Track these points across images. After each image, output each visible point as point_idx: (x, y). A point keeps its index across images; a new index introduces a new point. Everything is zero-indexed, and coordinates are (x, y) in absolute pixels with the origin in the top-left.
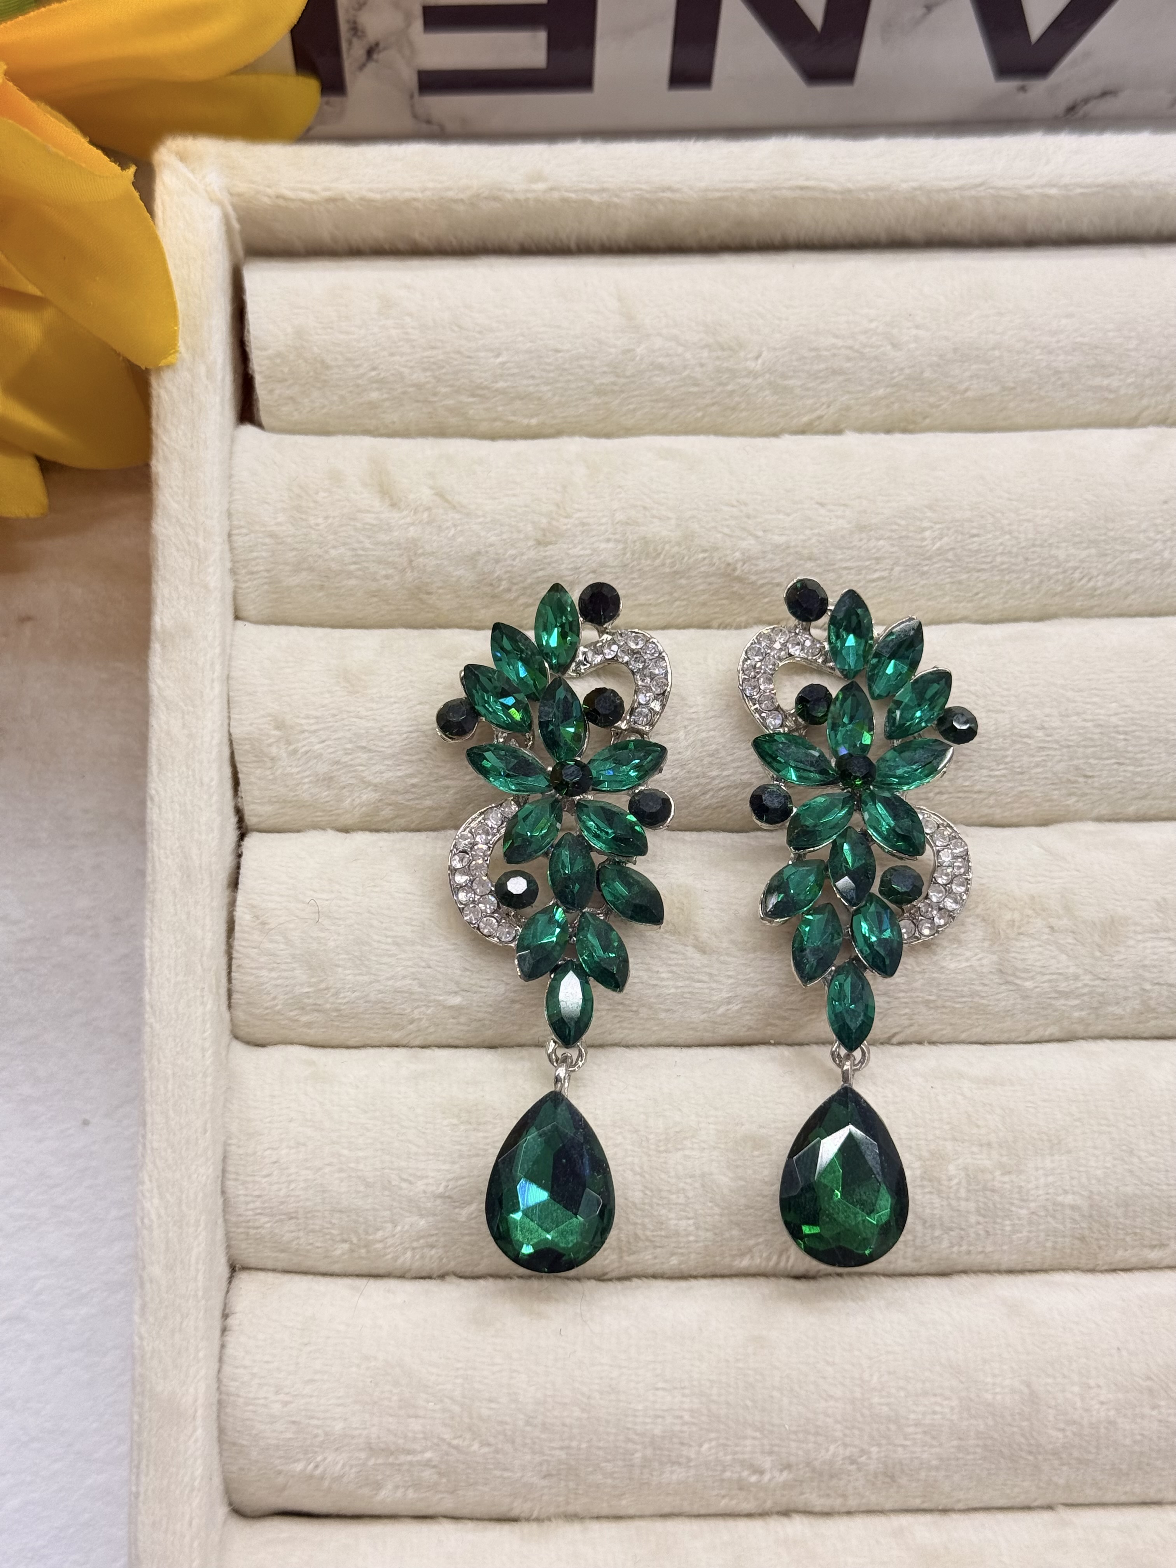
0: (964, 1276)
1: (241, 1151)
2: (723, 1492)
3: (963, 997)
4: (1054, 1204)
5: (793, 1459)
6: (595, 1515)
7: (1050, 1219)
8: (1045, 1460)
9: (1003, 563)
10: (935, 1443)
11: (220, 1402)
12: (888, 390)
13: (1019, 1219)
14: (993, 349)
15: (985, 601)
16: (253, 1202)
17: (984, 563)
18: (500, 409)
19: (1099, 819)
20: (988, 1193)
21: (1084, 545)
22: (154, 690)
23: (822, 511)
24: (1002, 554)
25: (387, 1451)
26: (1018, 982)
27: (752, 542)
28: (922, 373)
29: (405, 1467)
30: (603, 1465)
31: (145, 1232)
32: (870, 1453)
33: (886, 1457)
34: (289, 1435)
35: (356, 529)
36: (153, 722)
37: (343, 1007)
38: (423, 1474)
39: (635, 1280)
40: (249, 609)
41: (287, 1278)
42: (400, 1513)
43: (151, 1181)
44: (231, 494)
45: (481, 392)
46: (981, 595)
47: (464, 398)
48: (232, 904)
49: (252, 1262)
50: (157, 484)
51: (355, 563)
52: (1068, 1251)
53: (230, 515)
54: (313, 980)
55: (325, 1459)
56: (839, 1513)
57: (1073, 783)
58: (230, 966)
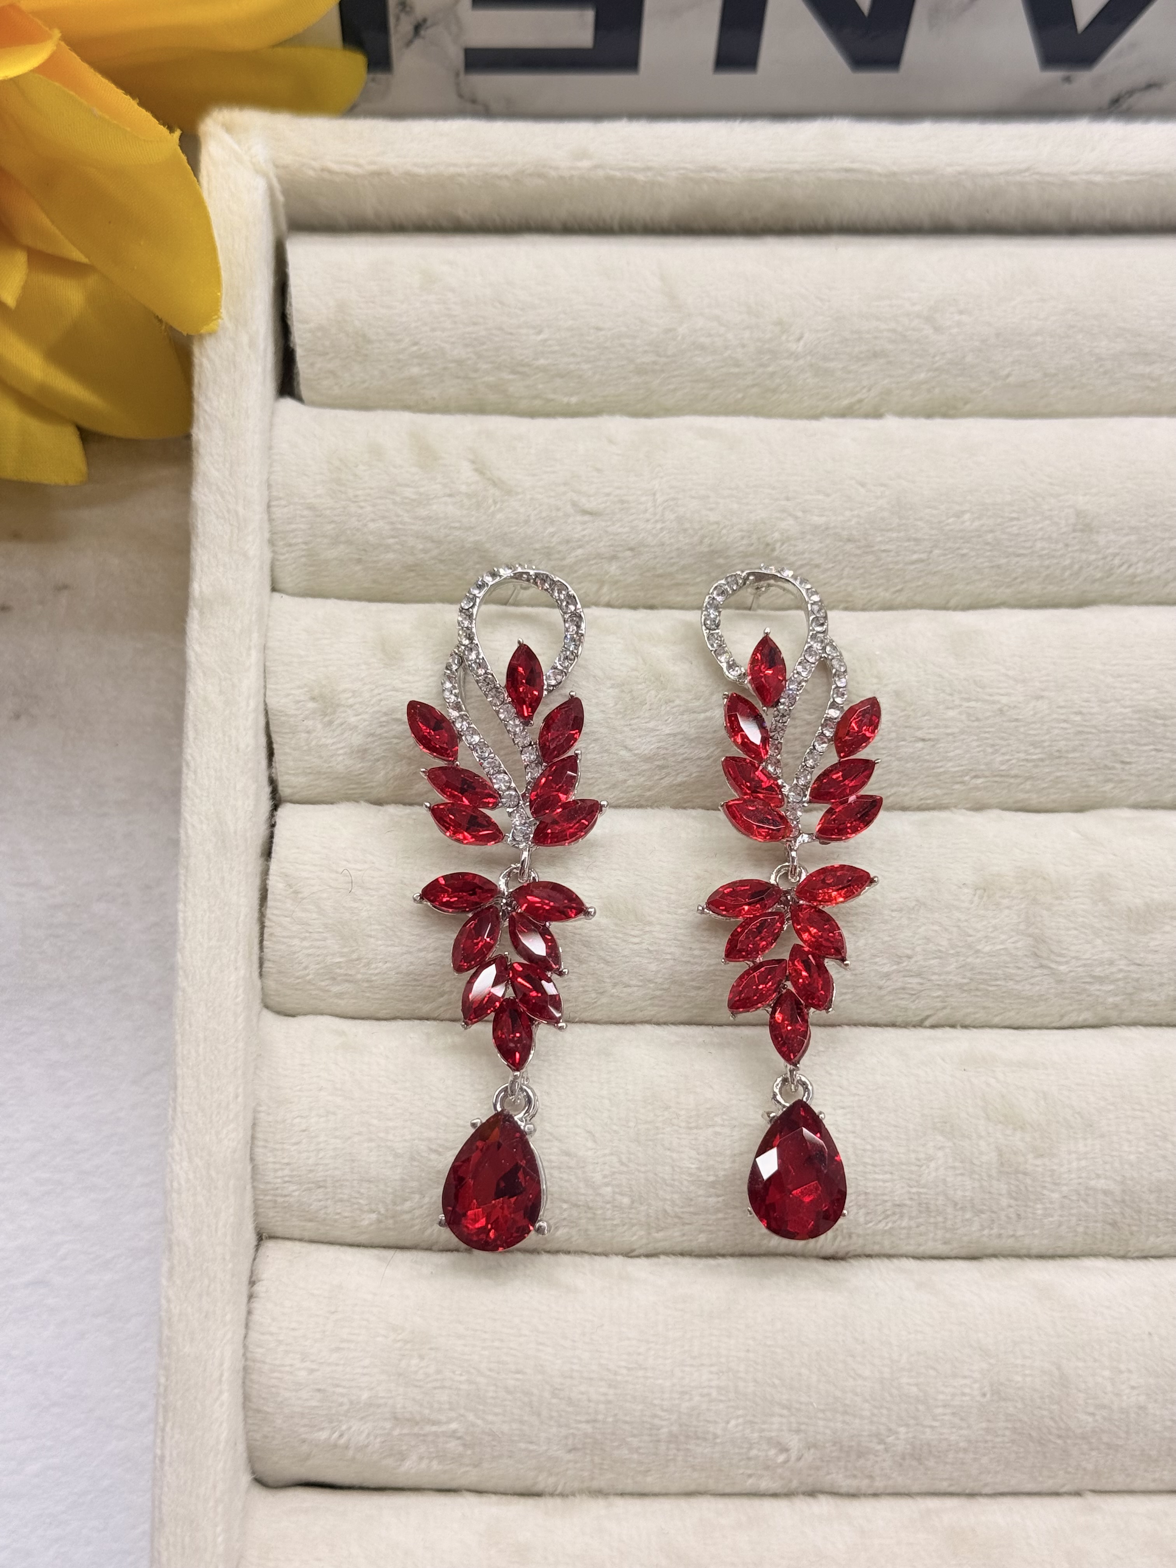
0: (995, 1260)
1: (271, 1118)
2: (749, 1472)
3: (997, 980)
4: (1087, 1188)
5: (819, 1437)
6: (619, 1491)
7: (1082, 1204)
8: (1075, 1445)
9: (1043, 549)
10: (964, 1424)
11: (245, 1369)
12: (930, 374)
13: (1051, 1203)
14: (1036, 334)
15: (1024, 586)
16: (282, 1169)
17: (1024, 548)
18: (540, 386)
19: (1136, 806)
20: (1020, 1176)
21: (1124, 532)
22: (192, 656)
23: (862, 491)
24: (1042, 539)
25: (413, 1421)
26: (1053, 965)
27: (791, 521)
28: (964, 357)
29: (430, 1438)
30: (629, 1439)
31: (175, 1195)
32: (897, 1433)
33: (914, 1437)
34: (314, 1403)
35: (395, 503)
36: (191, 688)
37: (374, 978)
38: (448, 1446)
39: (662, 1257)
40: (286, 581)
41: (314, 1247)
42: (423, 1487)
43: (181, 1144)
44: (271, 466)
45: (521, 369)
46: (1019, 580)
47: (506, 376)
48: (265, 873)
49: (279, 1231)
50: (198, 452)
51: (393, 537)
52: (1099, 1236)
53: (269, 486)
54: (345, 950)
55: (349, 1428)
56: (865, 1495)
57: (1110, 769)
58: (262, 934)
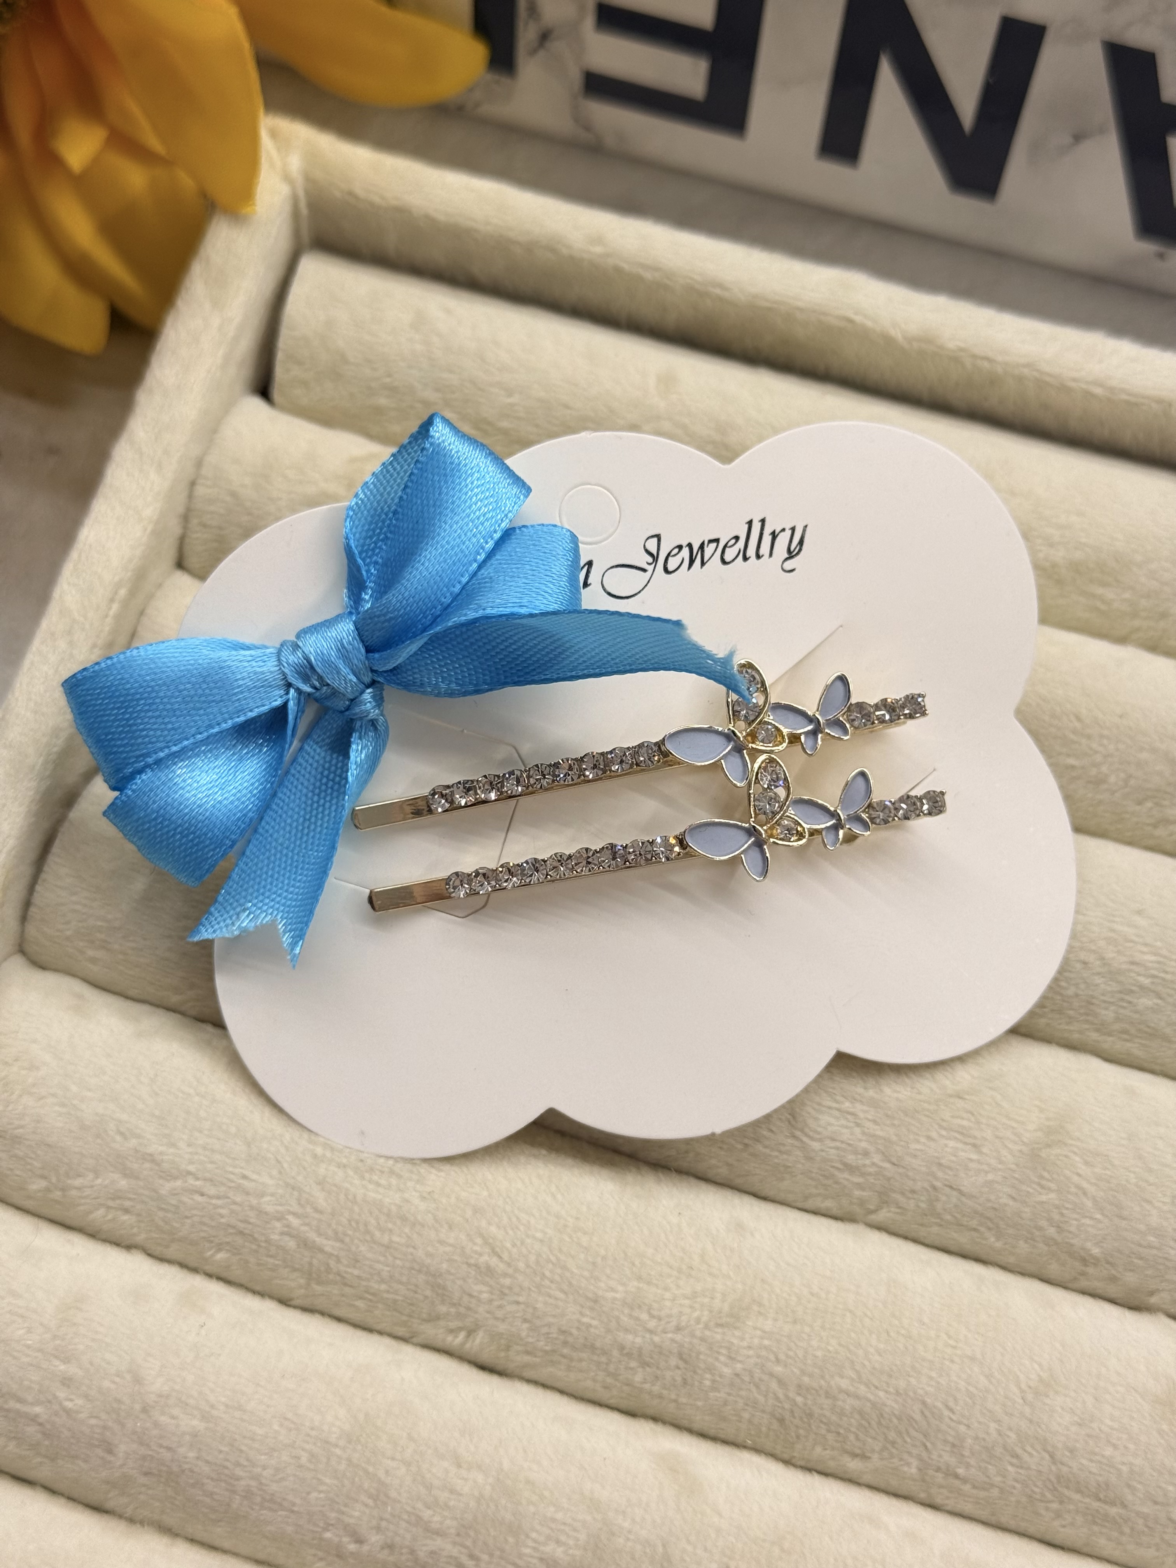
4: (762, 1371)
5: (397, 1539)
6: (189, 1536)
13: (721, 1377)
29: (12, 1415)
36: (44, 622)
38: (28, 1429)
39: (316, 1315)
40: (192, 561)
44: (207, 447)
50: (135, 411)
53: (199, 464)
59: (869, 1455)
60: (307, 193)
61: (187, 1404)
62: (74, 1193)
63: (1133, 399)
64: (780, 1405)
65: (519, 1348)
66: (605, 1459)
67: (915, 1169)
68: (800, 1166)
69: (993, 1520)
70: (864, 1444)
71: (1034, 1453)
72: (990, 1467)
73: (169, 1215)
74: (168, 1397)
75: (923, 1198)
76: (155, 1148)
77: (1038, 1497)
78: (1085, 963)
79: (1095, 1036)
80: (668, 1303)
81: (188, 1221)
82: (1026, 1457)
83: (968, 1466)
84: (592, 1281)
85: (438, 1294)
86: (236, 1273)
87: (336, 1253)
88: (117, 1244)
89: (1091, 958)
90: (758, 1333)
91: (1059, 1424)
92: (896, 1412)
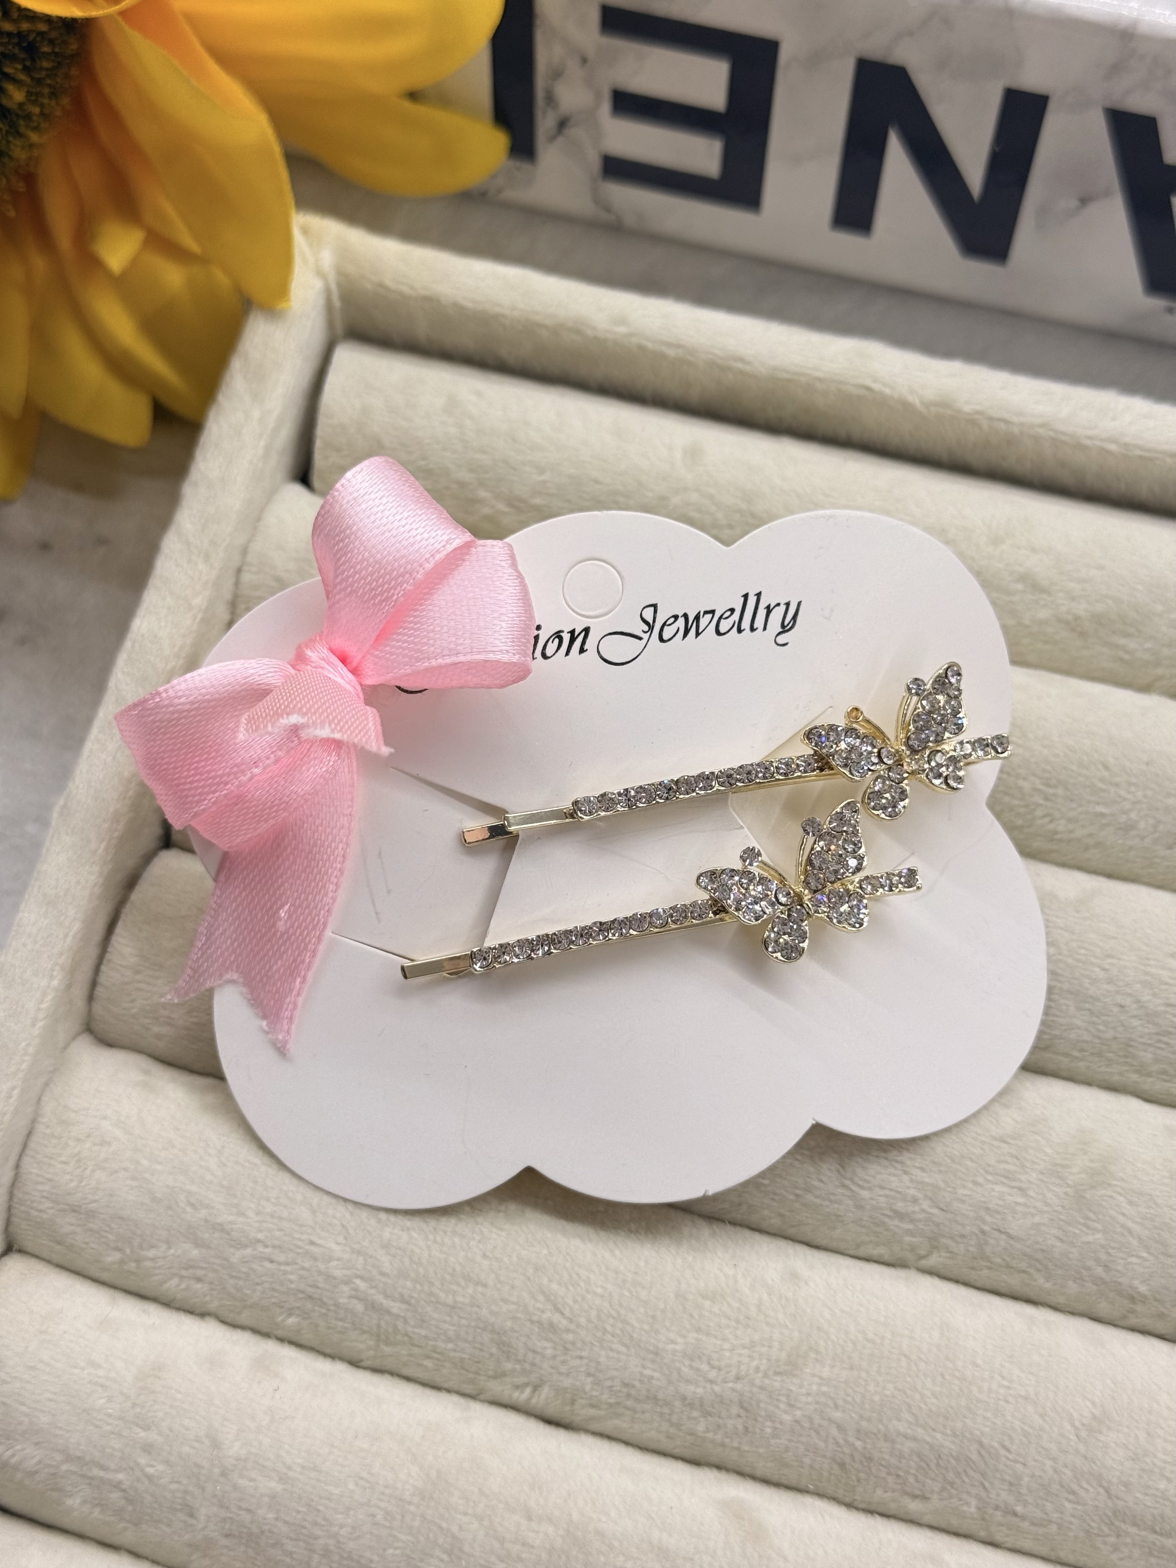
1: (48, 1131)
4: (821, 1417)
7: (813, 1434)
13: (782, 1424)
16: (42, 1183)
21: (1052, 783)
25: (82, 1460)
26: (854, 1188)
29: (96, 1483)
36: (100, 710)
38: (111, 1496)
39: (386, 1375)
41: (57, 1270)
42: (87, 1534)
44: (252, 535)
49: (29, 1246)
50: (181, 505)
52: (825, 1474)
53: (244, 552)
55: (23, 1450)
58: (101, 958)
59: (928, 1495)
60: (339, 285)
61: (264, 1467)
62: (148, 1264)
63: (1147, 454)
64: (839, 1449)
65: (583, 1402)
66: (671, 1508)
67: (963, 1214)
68: (850, 1215)
69: (1053, 1555)
70: (924, 1486)
71: (1091, 1490)
72: (1048, 1504)
73: (241, 1283)
74: (246, 1460)
75: (972, 1243)
76: (225, 1217)
77: (1096, 1531)
78: (1122, 1006)
79: (1134, 1077)
80: (727, 1354)
81: (259, 1288)
82: (1082, 1493)
83: (1025, 1504)
84: (653, 1334)
85: (503, 1352)
86: (307, 1337)
87: (402, 1314)
88: (190, 1312)
89: (1128, 1001)
90: (816, 1380)
91: (1113, 1460)
92: (954, 1453)
